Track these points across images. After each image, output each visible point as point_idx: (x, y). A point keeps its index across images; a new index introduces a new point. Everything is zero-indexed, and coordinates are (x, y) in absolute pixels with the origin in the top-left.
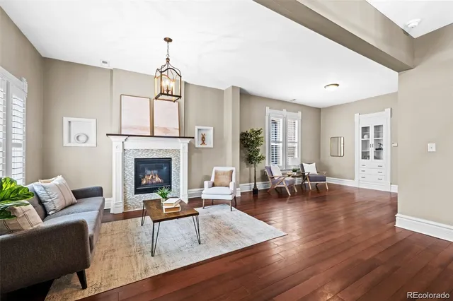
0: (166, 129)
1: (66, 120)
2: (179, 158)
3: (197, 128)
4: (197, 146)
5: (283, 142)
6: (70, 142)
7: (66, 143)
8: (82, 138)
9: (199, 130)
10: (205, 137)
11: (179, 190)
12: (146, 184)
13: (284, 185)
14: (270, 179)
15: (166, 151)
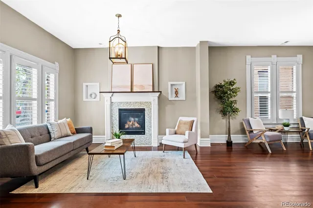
0: (142, 86)
1: (84, 84)
2: (151, 109)
3: (170, 83)
4: (170, 99)
5: (272, 92)
6: (87, 98)
7: (84, 99)
8: (93, 96)
9: (172, 85)
10: (179, 91)
11: (151, 135)
12: (128, 128)
13: (263, 140)
14: (247, 133)
15: (141, 103)
